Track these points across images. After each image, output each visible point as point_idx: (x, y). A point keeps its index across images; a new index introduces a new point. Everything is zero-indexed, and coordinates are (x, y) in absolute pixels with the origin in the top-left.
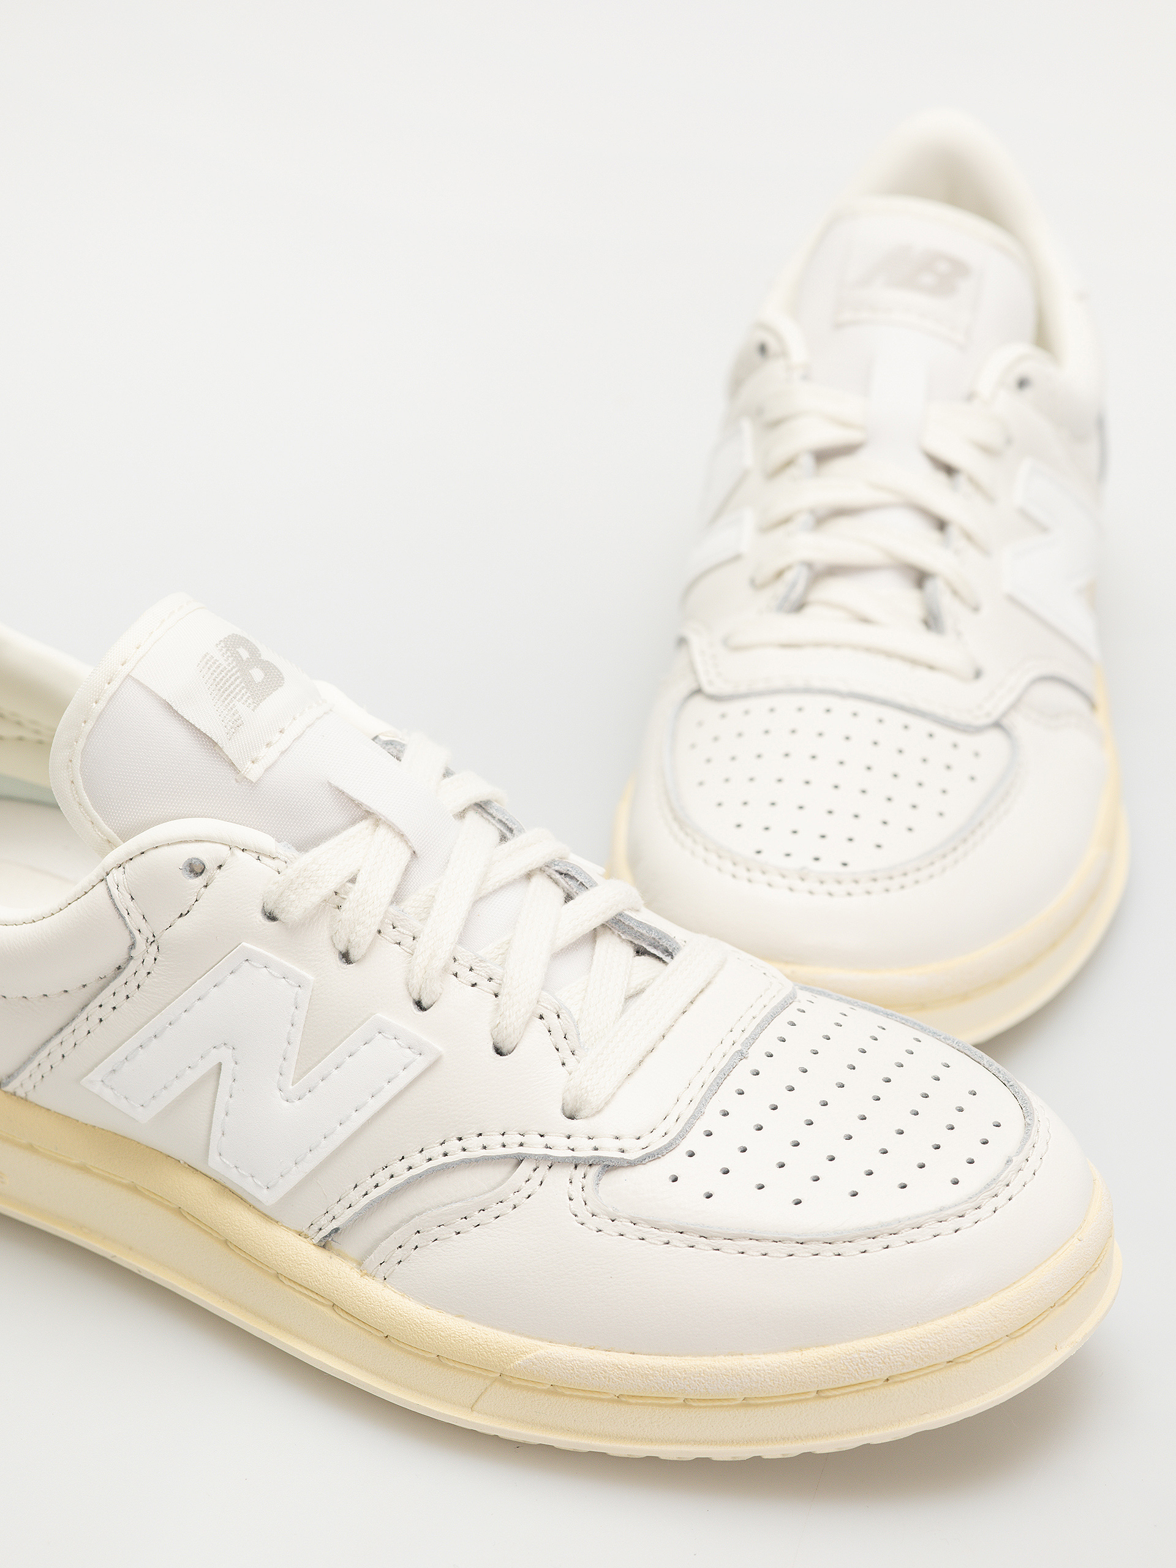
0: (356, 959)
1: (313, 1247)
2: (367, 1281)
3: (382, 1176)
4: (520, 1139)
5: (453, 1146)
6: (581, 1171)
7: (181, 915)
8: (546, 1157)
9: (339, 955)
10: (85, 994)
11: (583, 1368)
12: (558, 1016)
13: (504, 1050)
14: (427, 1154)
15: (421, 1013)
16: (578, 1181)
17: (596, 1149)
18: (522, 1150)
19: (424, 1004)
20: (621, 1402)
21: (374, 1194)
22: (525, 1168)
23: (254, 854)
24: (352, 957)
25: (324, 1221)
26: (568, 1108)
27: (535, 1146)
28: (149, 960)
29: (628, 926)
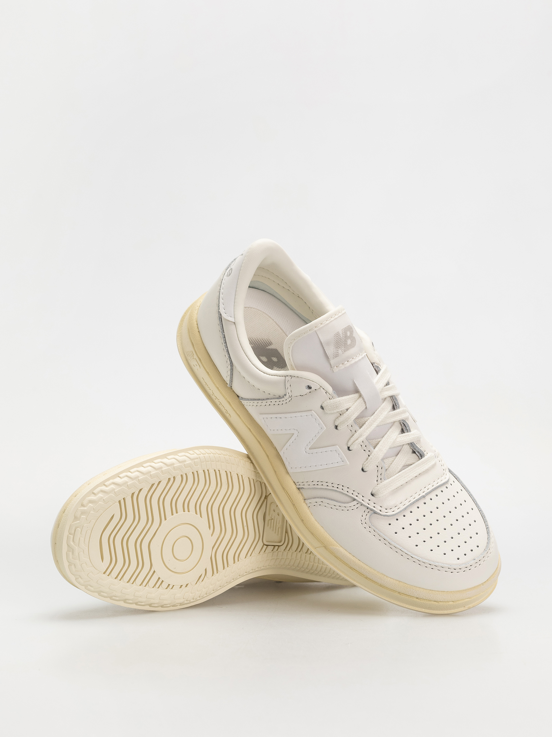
0: (339, 429)
1: (296, 488)
2: (304, 504)
3: (320, 483)
4: (357, 494)
5: (340, 487)
6: (368, 510)
7: (301, 395)
8: (361, 503)
9: (335, 427)
10: (269, 396)
11: (346, 557)
12: (382, 468)
13: (364, 470)
14: (333, 485)
15: (348, 451)
16: (366, 513)
17: (374, 507)
18: (356, 498)
19: (350, 449)
20: (351, 568)
21: (316, 486)
22: (355, 503)
23: (325, 391)
24: (338, 428)
25: (301, 484)
26: (373, 493)
27: (359, 499)
28: (288, 400)
29: (413, 446)
